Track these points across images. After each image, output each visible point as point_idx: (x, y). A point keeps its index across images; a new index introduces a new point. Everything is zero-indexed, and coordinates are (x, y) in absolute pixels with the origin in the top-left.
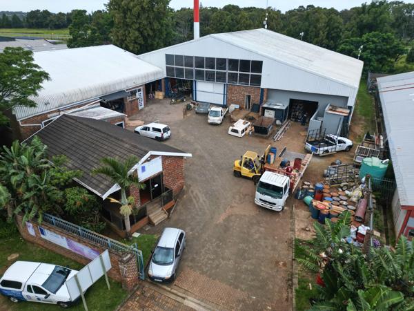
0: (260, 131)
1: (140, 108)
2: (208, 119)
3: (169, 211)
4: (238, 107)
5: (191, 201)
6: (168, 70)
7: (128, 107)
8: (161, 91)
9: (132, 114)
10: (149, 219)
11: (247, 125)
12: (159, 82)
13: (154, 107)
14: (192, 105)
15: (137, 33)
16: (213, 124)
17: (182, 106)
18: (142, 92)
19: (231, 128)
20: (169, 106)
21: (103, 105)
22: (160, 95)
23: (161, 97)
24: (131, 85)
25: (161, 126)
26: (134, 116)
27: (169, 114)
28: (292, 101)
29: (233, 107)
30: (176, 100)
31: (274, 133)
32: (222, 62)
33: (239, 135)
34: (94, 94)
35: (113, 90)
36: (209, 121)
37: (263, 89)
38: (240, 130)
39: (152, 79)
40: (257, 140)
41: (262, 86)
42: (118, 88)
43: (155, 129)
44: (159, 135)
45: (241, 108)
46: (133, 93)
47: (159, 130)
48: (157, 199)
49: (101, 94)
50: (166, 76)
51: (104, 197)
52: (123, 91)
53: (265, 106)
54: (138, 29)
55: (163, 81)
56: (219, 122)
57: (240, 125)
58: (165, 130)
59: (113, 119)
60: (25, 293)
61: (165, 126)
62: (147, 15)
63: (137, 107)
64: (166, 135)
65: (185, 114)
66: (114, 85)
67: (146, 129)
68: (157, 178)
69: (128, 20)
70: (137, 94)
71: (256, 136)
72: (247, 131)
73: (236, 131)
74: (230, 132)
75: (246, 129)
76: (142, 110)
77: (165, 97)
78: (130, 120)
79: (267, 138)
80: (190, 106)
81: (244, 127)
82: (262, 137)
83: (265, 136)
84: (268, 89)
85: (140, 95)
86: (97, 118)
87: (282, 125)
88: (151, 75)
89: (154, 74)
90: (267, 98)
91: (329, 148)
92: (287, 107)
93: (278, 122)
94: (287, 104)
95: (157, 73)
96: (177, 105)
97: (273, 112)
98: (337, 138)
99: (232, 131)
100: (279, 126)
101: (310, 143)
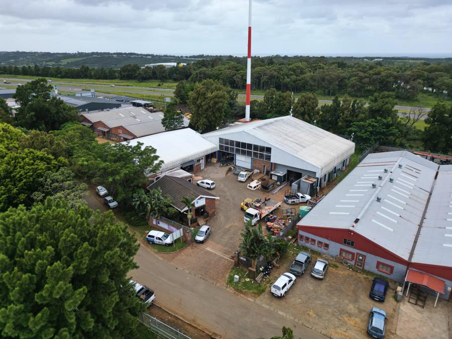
0: (265, 188)
1: (202, 168)
2: (238, 178)
3: (207, 221)
4: (259, 171)
5: (217, 219)
6: (221, 147)
7: (195, 169)
8: (215, 158)
9: (197, 172)
10: (198, 223)
11: (258, 184)
12: (214, 153)
13: (210, 168)
14: (232, 168)
15: (205, 120)
16: (241, 182)
17: (226, 168)
18: (203, 160)
19: (248, 185)
20: (218, 168)
21: (182, 168)
22: (214, 160)
23: (215, 162)
24: (197, 157)
25: (210, 182)
26: (198, 174)
27: (217, 173)
28: (288, 171)
29: (256, 171)
30: (223, 164)
31: (274, 189)
32: (250, 146)
33: (252, 189)
34: (178, 163)
35: (188, 160)
36: (239, 180)
37: (272, 163)
38: (253, 186)
39: (210, 152)
40: (262, 193)
41: (272, 161)
42: (190, 159)
43: (207, 183)
44: (209, 186)
45: (260, 172)
46: (199, 160)
47: (209, 184)
48: (202, 216)
49: (181, 162)
50: (218, 150)
51: (182, 211)
52: (193, 160)
53: (272, 173)
54: (206, 117)
55: (217, 153)
56: (244, 181)
57: (254, 184)
58: (213, 184)
59: (187, 177)
60: (155, 240)
61: (212, 182)
62: (212, 109)
63: (200, 168)
64: (212, 187)
65: (227, 173)
66: (188, 158)
67: (202, 183)
68: (203, 207)
69: (200, 112)
71: (263, 191)
72: (258, 187)
73: (251, 187)
74: (248, 187)
75: (257, 186)
76: (203, 170)
77: (217, 162)
78: (196, 176)
79: (268, 192)
80: (231, 168)
81: (256, 185)
82: (265, 191)
83: (267, 191)
84: (275, 164)
85: (202, 162)
86: (179, 176)
87: (281, 185)
88: (210, 150)
89: (212, 149)
90: (275, 168)
91: (295, 200)
92: (285, 175)
93: (278, 183)
94: (285, 173)
95: (213, 149)
96: (223, 168)
97: (276, 177)
98: (300, 195)
99: (249, 186)
100: (279, 186)
101: (286, 197)
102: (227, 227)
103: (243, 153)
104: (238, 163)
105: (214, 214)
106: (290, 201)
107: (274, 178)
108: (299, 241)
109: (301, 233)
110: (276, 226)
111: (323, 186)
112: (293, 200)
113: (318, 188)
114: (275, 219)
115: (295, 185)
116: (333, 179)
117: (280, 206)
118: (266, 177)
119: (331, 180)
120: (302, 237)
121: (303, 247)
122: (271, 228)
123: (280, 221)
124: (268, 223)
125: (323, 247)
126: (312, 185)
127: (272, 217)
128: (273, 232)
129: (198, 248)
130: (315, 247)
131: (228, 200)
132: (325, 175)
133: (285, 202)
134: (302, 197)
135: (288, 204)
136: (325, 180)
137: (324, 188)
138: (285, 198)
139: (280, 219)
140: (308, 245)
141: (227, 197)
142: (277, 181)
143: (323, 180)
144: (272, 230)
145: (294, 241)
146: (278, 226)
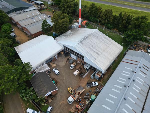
2: (70, 68)
3: (52, 100)
6: (64, 48)
10: (48, 102)
13: (60, 58)
17: (67, 59)
18: (57, 55)
20: (63, 58)
21: (46, 63)
24: (53, 56)
27: (62, 62)
29: (78, 62)
32: (76, 52)
39: (60, 52)
42: (50, 58)
48: (51, 97)
58: (58, 73)
59: (47, 70)
63: (55, 59)
68: (51, 94)
71: (79, 76)
72: (77, 74)
84: (86, 62)
86: (44, 71)
92: (90, 67)
102: (60, 104)
103: (73, 54)
104: (71, 56)
105: (56, 94)
110: (80, 107)
113: (102, 76)
115: (92, 76)
123: (82, 103)
124: (77, 105)
126: (99, 78)
134: (94, 85)
138: (87, 84)
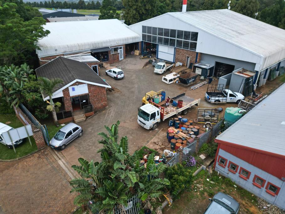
0: (184, 81)
1: (120, 59)
4: (181, 64)
7: (111, 58)
8: (138, 50)
10: (73, 118)
11: (176, 77)
12: (137, 44)
13: (129, 60)
14: (154, 60)
16: (157, 74)
18: (122, 49)
19: (164, 77)
22: (137, 52)
23: (138, 54)
24: (114, 44)
25: (117, 70)
26: (114, 64)
30: (144, 56)
31: (195, 83)
33: (167, 82)
34: (87, 47)
35: (100, 46)
36: (155, 72)
37: (197, 53)
38: (169, 79)
40: (179, 87)
41: (197, 51)
42: (104, 45)
43: (114, 72)
45: (183, 66)
46: (116, 49)
47: (116, 73)
49: (92, 48)
50: (142, 40)
51: (44, 100)
52: (108, 48)
53: (196, 65)
55: (140, 43)
56: (161, 73)
58: (120, 73)
59: (91, 63)
61: (120, 70)
63: (118, 58)
64: (119, 76)
66: (102, 43)
67: (110, 71)
68: (85, 97)
70: (119, 50)
74: (163, 80)
75: (175, 79)
77: (140, 54)
78: (110, 66)
79: (187, 87)
80: (152, 61)
82: (183, 86)
83: (185, 85)
85: (121, 52)
87: (204, 80)
88: (130, 38)
89: (133, 38)
90: (200, 60)
91: (220, 98)
92: (212, 68)
93: (202, 78)
94: (213, 65)
95: (135, 38)
96: (143, 60)
97: (201, 70)
98: (229, 92)
99: (165, 79)
100: (202, 80)
101: (208, 93)
103: (166, 42)
104: (160, 56)
105: (104, 108)
106: (213, 99)
107: (198, 72)
108: (217, 165)
109: (222, 153)
110: (181, 134)
111: (260, 85)
112: (217, 98)
113: (255, 86)
114: (183, 123)
115: (223, 80)
116: (275, 77)
117: (197, 105)
118: (188, 71)
119: (272, 79)
120: (223, 161)
121: (224, 177)
122: (173, 137)
123: (191, 127)
124: (172, 129)
125: (264, 189)
126: (247, 79)
127: (180, 119)
128: (174, 144)
129: (47, 159)
130: (248, 185)
131: (133, 92)
132: (267, 70)
133: (207, 100)
134: (231, 95)
135: (210, 103)
136: (264, 78)
137: (262, 87)
138: (207, 95)
139: (191, 124)
140: (235, 177)
141: (133, 90)
142: (200, 76)
143: (263, 76)
144: (173, 141)
145: (208, 164)
146: (185, 135)
